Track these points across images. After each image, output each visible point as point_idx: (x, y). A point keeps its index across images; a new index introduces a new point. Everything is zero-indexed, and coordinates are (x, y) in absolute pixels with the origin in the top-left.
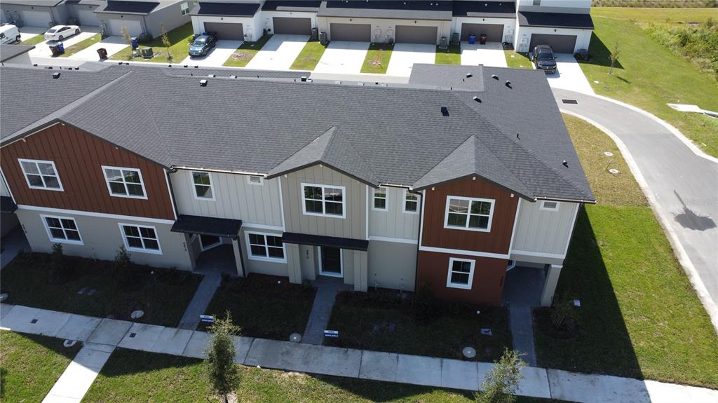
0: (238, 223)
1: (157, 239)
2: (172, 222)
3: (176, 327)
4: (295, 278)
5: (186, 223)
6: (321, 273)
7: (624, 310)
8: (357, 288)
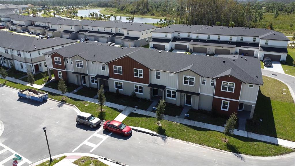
1: (143, 90)
2: (148, 85)
3: (146, 110)
4: (178, 104)
5: (151, 85)
6: (185, 104)
7: (276, 124)
8: (195, 109)
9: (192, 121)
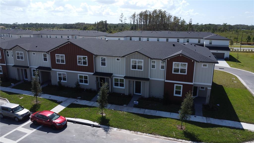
0: (112, 74)
1: (88, 80)
2: (93, 73)
3: (90, 101)
4: (127, 93)
5: (96, 74)
6: (135, 93)
7: (235, 108)
8: (145, 97)
9: (141, 109)
